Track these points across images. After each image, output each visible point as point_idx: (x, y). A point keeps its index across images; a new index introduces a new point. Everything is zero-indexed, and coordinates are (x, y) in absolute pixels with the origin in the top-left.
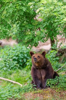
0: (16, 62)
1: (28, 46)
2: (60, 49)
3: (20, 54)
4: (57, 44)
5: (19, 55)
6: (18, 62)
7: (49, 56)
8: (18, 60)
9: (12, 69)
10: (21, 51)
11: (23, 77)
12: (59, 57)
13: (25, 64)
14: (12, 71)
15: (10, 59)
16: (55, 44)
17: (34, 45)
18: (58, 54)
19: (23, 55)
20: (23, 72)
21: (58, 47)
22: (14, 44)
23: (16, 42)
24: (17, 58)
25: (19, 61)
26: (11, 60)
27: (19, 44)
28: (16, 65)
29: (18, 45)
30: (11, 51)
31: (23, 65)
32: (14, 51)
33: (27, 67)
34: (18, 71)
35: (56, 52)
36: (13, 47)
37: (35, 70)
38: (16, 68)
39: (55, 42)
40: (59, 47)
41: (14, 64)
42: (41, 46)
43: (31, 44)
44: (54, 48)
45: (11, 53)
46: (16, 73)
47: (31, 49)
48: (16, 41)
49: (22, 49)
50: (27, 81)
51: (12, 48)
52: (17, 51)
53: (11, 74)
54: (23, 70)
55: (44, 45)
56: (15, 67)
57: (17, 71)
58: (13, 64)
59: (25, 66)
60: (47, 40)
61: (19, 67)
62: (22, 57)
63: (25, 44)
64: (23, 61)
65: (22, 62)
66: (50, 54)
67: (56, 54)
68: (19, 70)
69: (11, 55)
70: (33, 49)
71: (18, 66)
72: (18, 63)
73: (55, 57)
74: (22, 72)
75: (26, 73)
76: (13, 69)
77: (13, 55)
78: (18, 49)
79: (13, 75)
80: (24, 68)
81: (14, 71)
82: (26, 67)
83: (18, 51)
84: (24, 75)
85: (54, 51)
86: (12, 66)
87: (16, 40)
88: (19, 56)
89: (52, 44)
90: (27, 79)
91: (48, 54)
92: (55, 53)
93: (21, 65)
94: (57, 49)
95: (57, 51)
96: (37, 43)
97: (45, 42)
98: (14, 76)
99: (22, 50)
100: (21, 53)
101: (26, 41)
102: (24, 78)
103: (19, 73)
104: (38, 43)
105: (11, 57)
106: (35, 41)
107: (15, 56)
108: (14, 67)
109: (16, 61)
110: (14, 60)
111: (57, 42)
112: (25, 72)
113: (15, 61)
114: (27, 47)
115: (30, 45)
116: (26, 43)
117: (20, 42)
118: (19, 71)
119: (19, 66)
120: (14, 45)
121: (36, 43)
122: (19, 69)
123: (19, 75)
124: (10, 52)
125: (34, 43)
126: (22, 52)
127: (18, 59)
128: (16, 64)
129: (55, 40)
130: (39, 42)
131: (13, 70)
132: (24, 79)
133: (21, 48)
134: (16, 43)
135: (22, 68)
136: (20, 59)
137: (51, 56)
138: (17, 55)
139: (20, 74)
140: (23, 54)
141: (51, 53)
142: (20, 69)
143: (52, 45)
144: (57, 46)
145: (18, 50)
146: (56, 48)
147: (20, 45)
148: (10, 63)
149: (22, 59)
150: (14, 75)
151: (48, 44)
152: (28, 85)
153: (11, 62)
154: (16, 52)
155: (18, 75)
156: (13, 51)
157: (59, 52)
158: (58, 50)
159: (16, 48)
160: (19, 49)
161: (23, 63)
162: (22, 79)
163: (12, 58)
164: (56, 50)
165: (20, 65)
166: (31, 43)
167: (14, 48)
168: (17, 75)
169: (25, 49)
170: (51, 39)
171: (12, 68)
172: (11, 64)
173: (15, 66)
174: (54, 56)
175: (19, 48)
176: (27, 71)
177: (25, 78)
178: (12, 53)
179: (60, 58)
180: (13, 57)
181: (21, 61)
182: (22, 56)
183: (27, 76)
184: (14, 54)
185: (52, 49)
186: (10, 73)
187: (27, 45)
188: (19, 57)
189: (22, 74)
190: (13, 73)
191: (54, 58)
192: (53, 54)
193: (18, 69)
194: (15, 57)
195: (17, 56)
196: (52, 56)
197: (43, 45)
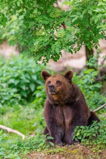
0: (15, 90)
1: (40, 59)
2: (104, 68)
3: (22, 74)
4: (98, 57)
5: (21, 76)
6: (19, 90)
7: (81, 80)
8: (18, 87)
9: (6, 104)
10: (25, 69)
11: (28, 119)
12: (101, 83)
13: (33, 94)
14: (6, 107)
15: (2, 84)
16: (94, 58)
17: (52, 57)
18: (100, 78)
19: (29, 77)
20: (28, 111)
21: (99, 63)
22: (12, 53)
23: (16, 50)
24: (16, 82)
25: (21, 89)
26: (5, 85)
27: (22, 55)
28: (15, 96)
29: (19, 57)
30: (4, 67)
31: (29, 97)
32: (12, 67)
33: (35, 101)
34: (18, 109)
35: (96, 73)
36: (10, 61)
37: (51, 108)
38: (13, 103)
39: (95, 54)
40: (102, 64)
41: (9, 93)
42: (65, 59)
43: (45, 56)
44: (91, 64)
45: (5, 71)
46: (14, 111)
47: (45, 65)
48: (17, 48)
49: (27, 64)
50: (36, 128)
51: (7, 61)
52: (18, 69)
53: (3, 114)
54: (27, 107)
55: (72, 58)
56: (12, 100)
57: (15, 108)
58: (7, 94)
59: (32, 98)
60: (79, 49)
61: (21, 101)
62: (28, 81)
63: (34, 55)
64: (30, 89)
65: (26, 91)
66: (84, 77)
67: (96, 77)
68: (20, 106)
69: (4, 75)
70: (49, 66)
71: (18, 99)
72: (18, 93)
73: (94, 83)
74: (26, 110)
75: (34, 111)
76: (9, 104)
77: (9, 77)
78: (20, 65)
79: (8, 115)
80: (31, 102)
81: (10, 107)
82: (33, 100)
83: (20, 68)
84: (30, 117)
85: (91, 70)
86: (6, 98)
87: (15, 46)
88: (22, 78)
89: (89, 56)
90: (35, 125)
91: (80, 77)
92: (93, 75)
93: (25, 95)
94: (97, 66)
95: (98, 72)
96: (58, 53)
97: (76, 52)
98: (9, 117)
99: (28, 67)
100: (26, 72)
101: (36, 48)
102: (29, 122)
103: (19, 112)
104: (60, 53)
105: (4, 79)
106: (53, 49)
107: (12, 78)
108: (9, 100)
109: (14, 87)
110: (11, 86)
111: (98, 53)
112: (32, 110)
113: (12, 88)
114: (38, 62)
115: (43, 58)
116: (37, 52)
117: (23, 50)
118: (20, 109)
119: (20, 98)
120: (12, 56)
121: (56, 54)
122: (19, 104)
125: (51, 53)
126: (28, 70)
127: (19, 84)
128: (15, 93)
129: (94, 49)
130: (62, 51)
131: (8, 106)
132: (30, 124)
133: (25, 62)
134: (15, 53)
135: (25, 102)
136: (22, 85)
137: (85, 81)
138: (16, 75)
139: (21, 115)
140: (30, 75)
141: (85, 74)
142: (23, 104)
143: (88, 59)
144: (97, 61)
145: (19, 66)
146: (95, 65)
147: (23, 57)
148: (3, 92)
149: (28, 85)
150: (10, 116)
151: (79, 57)
152: (38, 135)
153: (5, 90)
154: (14, 70)
155: (18, 117)
156: (9, 69)
157: (102, 73)
158: (99, 69)
159: (16, 62)
160: (22, 63)
161: (29, 92)
162: (25, 123)
163: (6, 82)
164: (96, 70)
165: (23, 97)
166: (45, 53)
167: (12, 63)
168: (16, 116)
169: (34, 65)
170: (86, 47)
171: (6, 101)
172: (4, 94)
173: (13, 98)
174: (92, 81)
175: (22, 62)
176: (36, 108)
177: (31, 122)
178: (7, 72)
179: (102, 84)
180: (9, 79)
181: (24, 88)
182: (27, 79)
183: (35, 119)
184: (12, 73)
185: (88, 67)
186: (2, 110)
187: (38, 57)
188: (20, 79)
189: (26, 113)
190: (7, 111)
191: (90, 84)
192: (89, 77)
193: (17, 104)
194: (12, 81)
195: (18, 78)
196: (88, 81)
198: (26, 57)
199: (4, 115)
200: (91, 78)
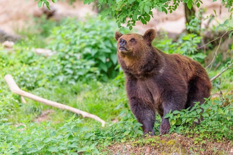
0: (92, 62)
1: (124, 21)
2: (208, 32)
3: (101, 41)
4: (201, 18)
5: (100, 43)
6: (97, 62)
7: (179, 48)
8: (96, 58)
9: (81, 80)
10: (104, 35)
11: (109, 101)
12: (205, 52)
13: (116, 68)
14: (80, 85)
15: (75, 55)
16: (197, 19)
17: (140, 18)
18: (204, 46)
19: (110, 45)
20: (109, 90)
21: (203, 27)
22: (88, 14)
23: (93, 9)
24: (93, 52)
25: (100, 61)
26: (78, 56)
27: (100, 16)
28: (92, 69)
29: (96, 18)
30: (78, 33)
31: (110, 72)
32: (88, 32)
33: (119, 77)
34: (96, 87)
35: (198, 40)
36: (85, 24)
38: (90, 79)
39: (197, 14)
40: (207, 27)
41: (85, 66)
42: (158, 21)
43: (131, 16)
44: (192, 28)
45: (78, 38)
46: (91, 90)
47: (131, 28)
48: (94, 7)
49: (108, 28)
50: (119, 112)
51: (81, 25)
52: (95, 35)
53: (76, 93)
54: (108, 84)
55: (167, 19)
56: (88, 75)
57: (93, 86)
58: (82, 67)
59: (114, 72)
60: (176, 7)
61: (100, 77)
62: (109, 51)
63: (116, 15)
64: (111, 61)
65: (107, 63)
66: (183, 45)
67: (199, 44)
68: (99, 83)
69: (78, 43)
70: (137, 30)
71: (96, 73)
72: (96, 66)
73: (196, 53)
74: (106, 88)
75: (117, 90)
76: (84, 80)
77: (84, 45)
78: (99, 29)
79: (83, 94)
80: (113, 78)
81: (85, 85)
82: (116, 76)
83: (99, 33)
84: (112, 97)
85: (192, 35)
86: (81, 73)
87: (92, 4)
88: (100, 46)
89: (189, 17)
90: (118, 108)
91: (177, 44)
92: (194, 42)
93: (106, 69)
94: (200, 30)
95: (201, 38)
96: (148, 13)
97: (171, 12)
98: (85, 98)
99: (109, 31)
100: (106, 39)
101: (119, 6)
102: (110, 104)
103: (98, 92)
104: (151, 13)
105: (78, 48)
106: (141, 8)
107: (89, 46)
108: (85, 76)
109: (91, 58)
110: (86, 56)
111: (201, 13)
112: (115, 89)
113: (89, 60)
114: (122, 25)
115: (128, 19)
116: (120, 12)
117: (102, 9)
118: (98, 86)
119: (98, 72)
120: (89, 18)
121: (145, 14)
122: (98, 80)
123: (98, 96)
124: (76, 36)
125: (140, 12)
126: (109, 36)
127: (97, 54)
128: (92, 66)
129: (195, 7)
130: (154, 10)
131: (84, 83)
132: (112, 106)
133: (105, 26)
134: (92, 14)
135: (105, 78)
136: (102, 55)
137: (185, 50)
138: (93, 43)
139: (100, 94)
140: (111, 43)
141: (184, 41)
142: (102, 81)
143: (188, 21)
144: (200, 24)
145: (97, 30)
146: (197, 29)
147: (102, 19)
148: (77, 65)
149: (108, 55)
150: (86, 96)
151: (177, 19)
153: (79, 62)
154: (91, 36)
155: (96, 97)
156: (84, 34)
157: (206, 39)
158: (203, 34)
159: (93, 26)
160: (101, 27)
161: (110, 65)
162: (105, 105)
163: (80, 51)
164: (199, 35)
165: (102, 72)
166: (131, 13)
167: (87, 26)
168: (93, 96)
170: (186, 5)
171: (80, 76)
172: (78, 67)
173: (90, 72)
174: (193, 49)
175: (101, 25)
176: (119, 86)
177: (114, 103)
178: (81, 38)
179: (207, 54)
180: (84, 47)
181: (104, 59)
182: (107, 47)
183: (118, 100)
184: (88, 40)
185: (189, 32)
186: (76, 89)
187: (122, 18)
188: (99, 48)
189: (107, 93)
190: (82, 90)
191: (191, 54)
192: (189, 45)
193: (95, 80)
194: (88, 50)
195: (95, 47)
196: (188, 50)
197: (163, 20)
198: (105, 19)
199: (78, 96)
200: (192, 46)
